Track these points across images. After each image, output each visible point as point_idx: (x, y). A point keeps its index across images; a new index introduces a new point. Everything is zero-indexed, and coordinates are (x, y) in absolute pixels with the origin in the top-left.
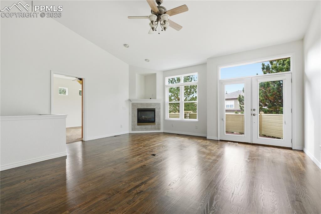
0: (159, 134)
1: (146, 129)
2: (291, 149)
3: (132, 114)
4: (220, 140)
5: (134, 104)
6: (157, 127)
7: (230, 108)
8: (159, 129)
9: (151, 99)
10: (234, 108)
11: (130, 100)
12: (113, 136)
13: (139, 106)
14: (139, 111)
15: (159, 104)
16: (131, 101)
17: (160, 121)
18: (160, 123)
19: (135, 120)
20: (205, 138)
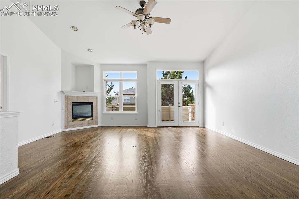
0: (96, 129)
1: (83, 125)
2: (198, 127)
3: (65, 108)
4: (158, 127)
5: (68, 97)
6: (94, 122)
7: (127, 102)
8: (97, 123)
9: (84, 91)
10: (130, 102)
11: (63, 92)
12: (44, 138)
13: (74, 99)
14: (74, 104)
15: (97, 98)
16: (64, 94)
17: (98, 115)
18: (98, 117)
19: (69, 116)
20: (146, 127)
